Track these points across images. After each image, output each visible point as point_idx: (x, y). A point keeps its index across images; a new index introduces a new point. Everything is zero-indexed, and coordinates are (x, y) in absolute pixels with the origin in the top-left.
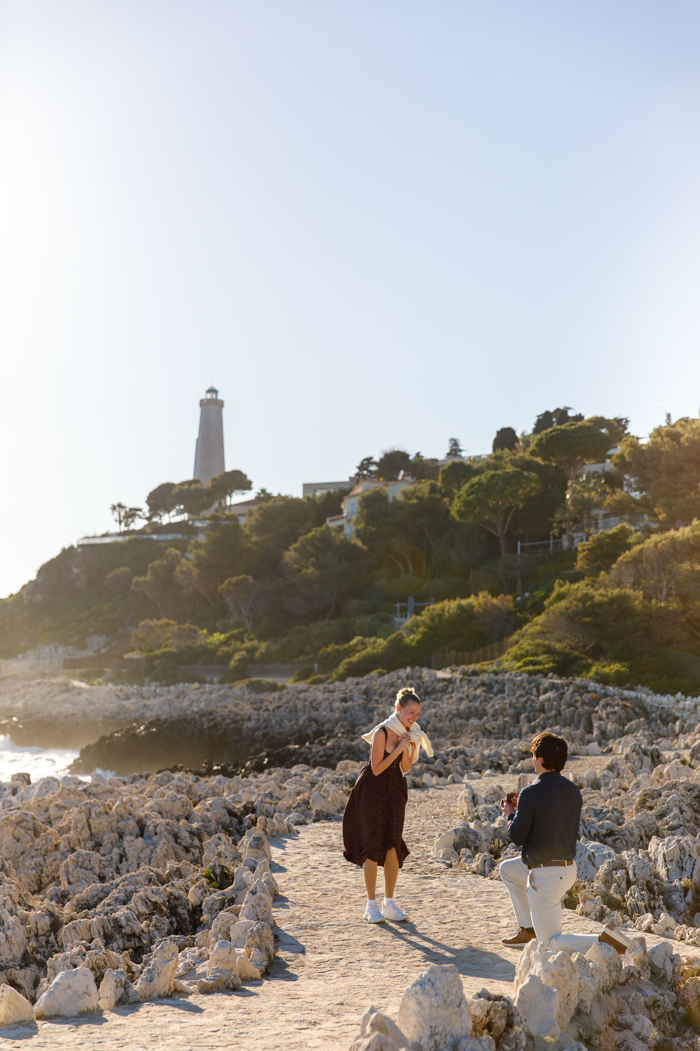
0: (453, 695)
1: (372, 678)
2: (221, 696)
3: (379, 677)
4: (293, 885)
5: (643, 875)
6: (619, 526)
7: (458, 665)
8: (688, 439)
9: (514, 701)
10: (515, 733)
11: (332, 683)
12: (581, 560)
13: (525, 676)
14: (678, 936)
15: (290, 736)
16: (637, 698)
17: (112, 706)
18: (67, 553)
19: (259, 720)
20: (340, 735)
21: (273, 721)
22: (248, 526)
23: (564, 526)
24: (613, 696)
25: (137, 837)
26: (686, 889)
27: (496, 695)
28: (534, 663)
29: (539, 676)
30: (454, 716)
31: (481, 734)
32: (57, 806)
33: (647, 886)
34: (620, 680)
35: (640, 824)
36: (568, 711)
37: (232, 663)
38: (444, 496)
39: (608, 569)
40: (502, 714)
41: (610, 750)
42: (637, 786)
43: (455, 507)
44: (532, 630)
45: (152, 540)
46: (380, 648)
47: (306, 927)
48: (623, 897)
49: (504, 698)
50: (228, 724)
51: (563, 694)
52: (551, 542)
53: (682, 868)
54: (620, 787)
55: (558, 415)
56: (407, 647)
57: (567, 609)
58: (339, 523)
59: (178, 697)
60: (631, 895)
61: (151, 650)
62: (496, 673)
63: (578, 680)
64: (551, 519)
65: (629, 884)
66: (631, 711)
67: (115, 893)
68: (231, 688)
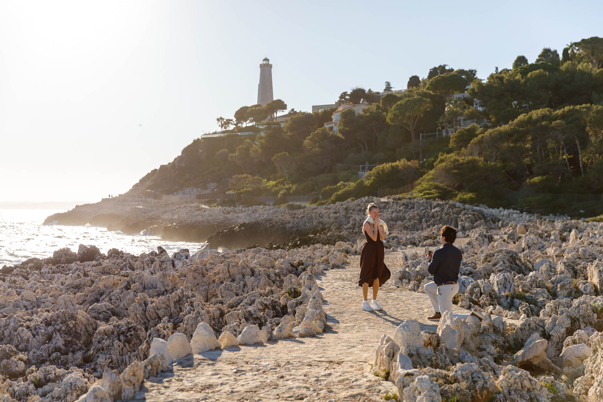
0: (389, 210)
1: (349, 202)
2: (274, 211)
3: (352, 201)
4: (329, 295)
5: (488, 290)
6: (471, 125)
7: (391, 195)
8: (507, 80)
9: (419, 212)
10: (420, 228)
11: (329, 204)
12: (452, 142)
13: (424, 200)
14: (505, 315)
15: (310, 230)
16: (480, 210)
17: (221, 217)
18: (196, 142)
19: (294, 223)
20: (334, 230)
21: (301, 224)
22: (285, 128)
23: (444, 124)
24: (468, 210)
25: (251, 277)
26: (507, 297)
27: (410, 210)
28: (429, 194)
29: (431, 200)
30: (390, 220)
31: (403, 229)
32: (210, 263)
33: (490, 295)
34: (471, 202)
35: (484, 268)
36: (446, 217)
37: (279, 196)
38: (383, 111)
39: (466, 146)
40: (413, 219)
41: (468, 236)
42: (482, 252)
43: (389, 117)
44: (427, 178)
45: (238, 135)
46: (352, 187)
47: (338, 313)
48: (479, 300)
49: (414, 211)
50: (279, 225)
51: (443, 209)
52: (437, 133)
53: (506, 287)
54: (474, 253)
55: (441, 69)
56: (365, 187)
57: (446, 166)
58: (331, 125)
59: (253, 212)
60: (482, 299)
61: (239, 190)
62: (410, 199)
63: (451, 202)
64: (437, 122)
65: (481, 294)
66: (477, 217)
67: (245, 301)
68: (279, 208)
